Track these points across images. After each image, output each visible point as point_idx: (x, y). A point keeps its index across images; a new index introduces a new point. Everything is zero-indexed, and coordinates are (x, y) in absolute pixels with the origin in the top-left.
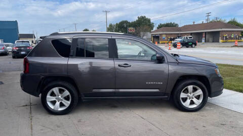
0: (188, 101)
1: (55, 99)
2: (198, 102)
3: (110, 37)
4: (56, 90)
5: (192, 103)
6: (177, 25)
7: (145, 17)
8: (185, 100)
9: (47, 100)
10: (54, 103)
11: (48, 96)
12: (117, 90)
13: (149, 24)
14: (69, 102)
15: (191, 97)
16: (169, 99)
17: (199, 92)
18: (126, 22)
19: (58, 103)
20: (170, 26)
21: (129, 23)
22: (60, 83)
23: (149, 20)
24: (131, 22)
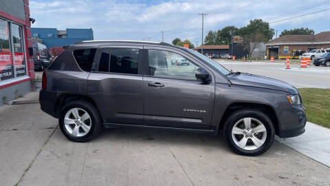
0: (245, 140)
1: (74, 123)
2: (258, 143)
3: (141, 48)
4: (75, 111)
5: (250, 143)
6: (311, 31)
7: (261, 20)
8: (239, 137)
9: (65, 122)
10: (72, 126)
11: (67, 118)
12: (146, 117)
13: (266, 30)
14: (89, 128)
15: (249, 134)
16: (216, 134)
17: (261, 128)
18: (232, 28)
19: (77, 128)
20: (301, 33)
21: (237, 29)
22: (79, 103)
23: (267, 25)
24: (239, 28)
